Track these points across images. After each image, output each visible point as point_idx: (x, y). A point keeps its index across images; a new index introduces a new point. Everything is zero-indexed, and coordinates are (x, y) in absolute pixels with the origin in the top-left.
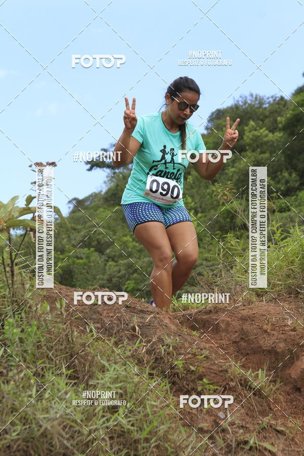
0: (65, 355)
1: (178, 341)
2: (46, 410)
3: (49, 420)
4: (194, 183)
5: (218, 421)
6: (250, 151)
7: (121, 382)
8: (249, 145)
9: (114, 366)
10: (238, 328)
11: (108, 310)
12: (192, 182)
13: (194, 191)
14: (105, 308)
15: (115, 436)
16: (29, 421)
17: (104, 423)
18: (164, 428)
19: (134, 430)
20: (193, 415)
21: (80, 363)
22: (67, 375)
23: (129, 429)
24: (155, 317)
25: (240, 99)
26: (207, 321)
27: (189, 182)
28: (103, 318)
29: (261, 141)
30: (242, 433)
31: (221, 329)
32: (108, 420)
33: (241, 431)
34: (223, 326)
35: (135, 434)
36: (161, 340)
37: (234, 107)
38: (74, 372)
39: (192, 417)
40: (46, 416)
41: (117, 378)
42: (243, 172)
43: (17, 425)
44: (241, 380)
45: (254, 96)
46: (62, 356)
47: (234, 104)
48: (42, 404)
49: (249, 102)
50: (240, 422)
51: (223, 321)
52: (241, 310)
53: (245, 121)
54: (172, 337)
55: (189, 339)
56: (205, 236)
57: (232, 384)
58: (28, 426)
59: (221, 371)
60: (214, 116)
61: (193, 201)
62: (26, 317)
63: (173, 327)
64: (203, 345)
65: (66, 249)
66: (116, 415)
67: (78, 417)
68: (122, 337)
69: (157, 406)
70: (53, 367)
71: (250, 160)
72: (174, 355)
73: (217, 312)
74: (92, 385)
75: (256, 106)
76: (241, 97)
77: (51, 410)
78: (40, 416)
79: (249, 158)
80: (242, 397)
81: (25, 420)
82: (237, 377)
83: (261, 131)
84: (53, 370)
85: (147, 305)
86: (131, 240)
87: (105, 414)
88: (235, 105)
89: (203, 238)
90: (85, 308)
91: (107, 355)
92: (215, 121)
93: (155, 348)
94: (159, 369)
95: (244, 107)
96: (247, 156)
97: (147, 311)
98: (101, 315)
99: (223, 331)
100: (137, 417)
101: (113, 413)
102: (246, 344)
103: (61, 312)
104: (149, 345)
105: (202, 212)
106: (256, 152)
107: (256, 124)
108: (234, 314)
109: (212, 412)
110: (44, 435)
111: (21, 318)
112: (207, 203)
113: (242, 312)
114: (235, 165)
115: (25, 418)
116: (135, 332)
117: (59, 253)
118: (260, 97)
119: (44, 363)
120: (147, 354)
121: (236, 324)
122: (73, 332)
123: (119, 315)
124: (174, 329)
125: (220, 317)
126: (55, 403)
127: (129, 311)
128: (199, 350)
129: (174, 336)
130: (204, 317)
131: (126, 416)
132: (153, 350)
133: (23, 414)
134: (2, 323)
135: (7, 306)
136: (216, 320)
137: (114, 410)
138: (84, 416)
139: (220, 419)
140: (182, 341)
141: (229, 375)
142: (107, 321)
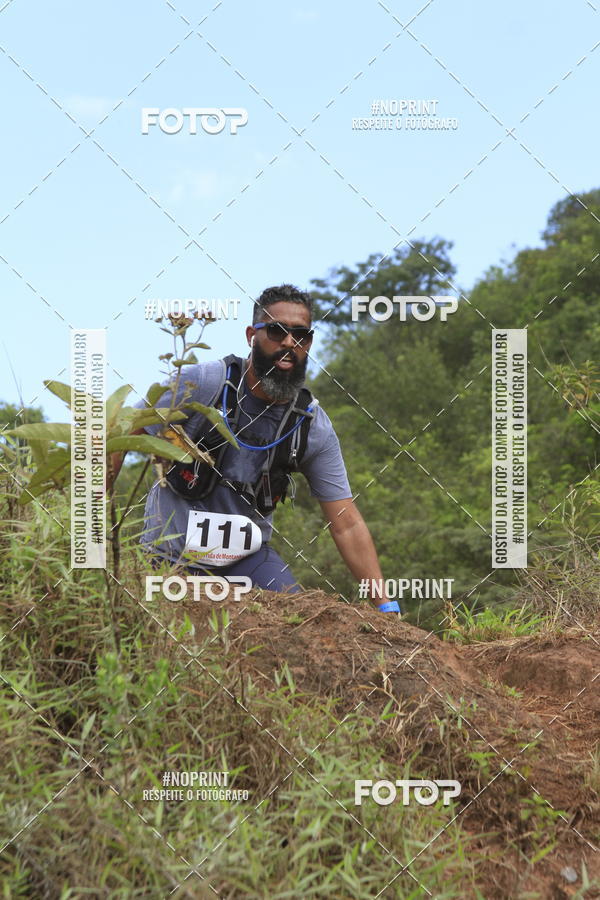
0: (228, 734)
1: (475, 709)
3: (190, 876)
5: (560, 886)
9: (334, 760)
11: (323, 637)
14: (316, 632)
16: (148, 878)
17: (311, 885)
20: (506, 873)
21: (259, 751)
22: (230, 779)
24: (425, 655)
26: (541, 665)
28: (311, 654)
31: (570, 684)
32: (319, 880)
34: (574, 676)
36: (437, 706)
38: (246, 771)
39: (504, 877)
40: (186, 867)
41: (341, 787)
43: (120, 886)
46: (222, 736)
48: (176, 842)
51: (575, 665)
54: (461, 700)
55: (499, 705)
57: (594, 806)
58: (144, 889)
59: (570, 777)
60: (562, 210)
62: (145, 650)
63: (464, 678)
64: (529, 719)
66: (337, 868)
67: (255, 872)
68: (352, 696)
69: (426, 852)
70: (200, 761)
72: (465, 740)
73: (561, 646)
74: (284, 802)
77: (196, 855)
78: (171, 867)
81: (138, 875)
84: (200, 768)
85: (407, 627)
87: (313, 866)
90: (271, 633)
91: (318, 736)
92: (565, 220)
93: (424, 724)
94: (432, 770)
97: (409, 641)
98: (307, 648)
99: (573, 688)
100: (382, 874)
101: (330, 865)
103: (221, 640)
104: (411, 715)
109: (547, 866)
111: (133, 651)
112: (543, 401)
115: (138, 871)
116: (382, 686)
119: (180, 750)
120: (406, 735)
122: (244, 684)
123: (347, 648)
124: (466, 682)
125: (568, 656)
126: (204, 839)
127: (368, 639)
128: (521, 729)
129: (466, 697)
130: (533, 656)
131: (359, 871)
132: (419, 727)
133: (135, 862)
134: (92, 661)
135: (102, 624)
136: (560, 663)
137: (332, 856)
138: (268, 869)
139: (566, 883)
140: (484, 709)
141: (587, 785)
142: (319, 661)
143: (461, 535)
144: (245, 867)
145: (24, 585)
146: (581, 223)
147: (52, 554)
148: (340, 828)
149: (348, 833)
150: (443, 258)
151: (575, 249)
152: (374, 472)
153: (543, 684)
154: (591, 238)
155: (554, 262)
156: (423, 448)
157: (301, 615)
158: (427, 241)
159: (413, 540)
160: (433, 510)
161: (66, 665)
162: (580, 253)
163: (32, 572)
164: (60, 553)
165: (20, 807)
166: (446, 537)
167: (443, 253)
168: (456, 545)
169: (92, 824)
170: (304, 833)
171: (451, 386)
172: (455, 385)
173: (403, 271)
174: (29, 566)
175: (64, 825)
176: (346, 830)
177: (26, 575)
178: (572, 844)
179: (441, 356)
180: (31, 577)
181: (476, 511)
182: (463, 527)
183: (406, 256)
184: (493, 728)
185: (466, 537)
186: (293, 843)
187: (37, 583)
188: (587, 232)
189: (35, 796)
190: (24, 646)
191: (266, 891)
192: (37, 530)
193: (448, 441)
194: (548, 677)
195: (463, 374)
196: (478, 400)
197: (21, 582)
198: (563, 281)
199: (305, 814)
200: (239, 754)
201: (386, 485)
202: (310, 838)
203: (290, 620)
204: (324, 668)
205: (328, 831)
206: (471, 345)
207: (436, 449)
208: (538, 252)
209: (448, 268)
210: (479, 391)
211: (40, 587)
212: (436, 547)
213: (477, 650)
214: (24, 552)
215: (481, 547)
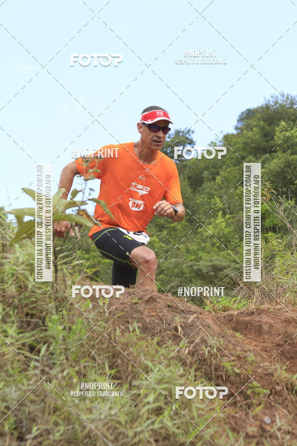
0: (108, 355)
1: (222, 343)
2: (90, 410)
3: (93, 421)
4: (222, 183)
5: (263, 425)
6: (280, 151)
7: (165, 383)
8: (280, 146)
9: (159, 366)
10: (282, 330)
11: (149, 309)
12: (220, 182)
13: (223, 191)
14: (146, 307)
15: (160, 439)
16: (72, 421)
17: (149, 425)
18: (209, 433)
19: (179, 433)
20: (238, 419)
21: (123, 362)
22: (110, 376)
23: (174, 432)
24: (197, 318)
25: (271, 99)
26: (250, 323)
27: (218, 182)
28: (144, 317)
29: (292, 142)
30: (289, 440)
31: (264, 332)
32: (153, 423)
33: (288, 437)
34: (266, 328)
35: (181, 437)
36: (204, 341)
37: (265, 106)
38: (116, 372)
39: (236, 421)
40: (90, 416)
41: (162, 379)
42: (273, 174)
43: (60, 425)
44: (287, 384)
45: (286, 96)
46: (105, 355)
47: (264, 104)
48: (86, 405)
49: (280, 102)
50: (286, 428)
51: (266, 323)
52: (285, 312)
53: (275, 121)
54: (216, 338)
55: (233, 341)
56: (234, 238)
57: (278, 388)
58: (70, 427)
59: (267, 375)
60: (244, 116)
61: (221, 202)
62: (68, 315)
63: (216, 328)
64: (246, 347)
65: (91, 249)
66: (161, 417)
67: (123, 419)
68: (164, 337)
69: (203, 410)
70: (95, 367)
71: (281, 161)
72: (217, 357)
73: (259, 314)
74: (135, 386)
75: (287, 106)
76: (272, 97)
77: (94, 411)
78: (84, 417)
79: (279, 159)
80: (289, 402)
81: (68, 420)
82: (283, 381)
83: (292, 132)
84: (96, 370)
85: (189, 305)
86: (158, 240)
87: (150, 416)
88: (266, 105)
89: (231, 240)
90: (126, 307)
91: (150, 355)
92: (245, 120)
93: (198, 350)
94: (202, 371)
95: (275, 107)
96: (277, 157)
97: (190, 311)
98: (142, 314)
99: (265, 333)
100: (182, 420)
101: (158, 415)
102: (290, 347)
103: (104, 310)
104: (192, 345)
105: (230, 214)
106: (287, 152)
107: (287, 124)
108: (277, 316)
109: (257, 416)
110: (88, 436)
111: (62, 315)
112: (235, 204)
113: (285, 314)
114: (265, 166)
116: (177, 332)
117: (83, 252)
118: (291, 97)
119: (87, 362)
120: (190, 355)
121: (280, 326)
122: (115, 330)
123: (161, 314)
124: (217, 330)
125: (262, 318)
126: (98, 403)
127: (170, 310)
128: (244, 352)
129: (218, 337)
130: (246, 319)
131: (172, 419)
132: (196, 351)
133: (66, 414)
134: (43, 320)
135: (48, 303)
136: (259, 321)
137: (158, 411)
138: (129, 418)
139: (266, 424)
140: (226, 343)
141: (275, 378)
142: (148, 320)
143: (198, 265)
144: (119, 416)
145: (11, 284)
146: (253, 122)
147: (24, 270)
148: (162, 398)
149: (166, 401)
150: (189, 137)
151: (250, 134)
152: (158, 236)
153: (251, 332)
154: (257, 128)
155: (240, 140)
156: (180, 225)
157: (139, 299)
158: (182, 130)
159: (176, 267)
160: (185, 254)
161: (31, 322)
162: (252, 135)
163: (14, 278)
164: (28, 269)
165: (12, 388)
166: (191, 266)
167: (189, 135)
168: (196, 270)
169: (46, 396)
170: (146, 400)
171: (193, 197)
172: (195, 196)
173: (171, 143)
174: (13, 275)
175: (32, 397)
176: (164, 399)
177: (12, 279)
178: (268, 406)
179: (189, 183)
180: (14, 280)
181: (205, 254)
182: (199, 262)
183: (173, 137)
184: (230, 352)
185: (200, 266)
186: (140, 405)
187: (17, 283)
188: (256, 126)
189: (18, 382)
190: (11, 313)
191: (128, 428)
192: (17, 258)
193: (192, 222)
194: (254, 328)
195: (198, 191)
196: (206, 203)
197: (10, 283)
198: (244, 148)
199: (146, 391)
200: (113, 364)
201: (163, 242)
202: (148, 403)
203: (134, 301)
204: (150, 324)
205: (156, 400)
206: (202, 178)
207: (186, 226)
208: (233, 135)
209: (191, 143)
210: (206, 199)
211: (18, 285)
212: (186, 270)
213: (219, 316)
214: (11, 269)
215: (207, 271)
